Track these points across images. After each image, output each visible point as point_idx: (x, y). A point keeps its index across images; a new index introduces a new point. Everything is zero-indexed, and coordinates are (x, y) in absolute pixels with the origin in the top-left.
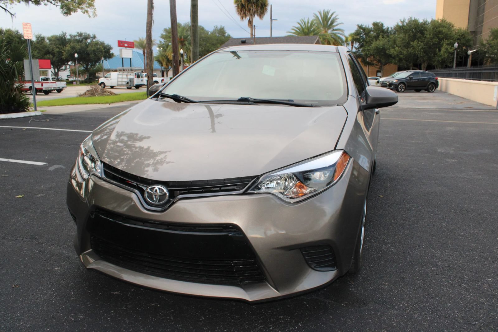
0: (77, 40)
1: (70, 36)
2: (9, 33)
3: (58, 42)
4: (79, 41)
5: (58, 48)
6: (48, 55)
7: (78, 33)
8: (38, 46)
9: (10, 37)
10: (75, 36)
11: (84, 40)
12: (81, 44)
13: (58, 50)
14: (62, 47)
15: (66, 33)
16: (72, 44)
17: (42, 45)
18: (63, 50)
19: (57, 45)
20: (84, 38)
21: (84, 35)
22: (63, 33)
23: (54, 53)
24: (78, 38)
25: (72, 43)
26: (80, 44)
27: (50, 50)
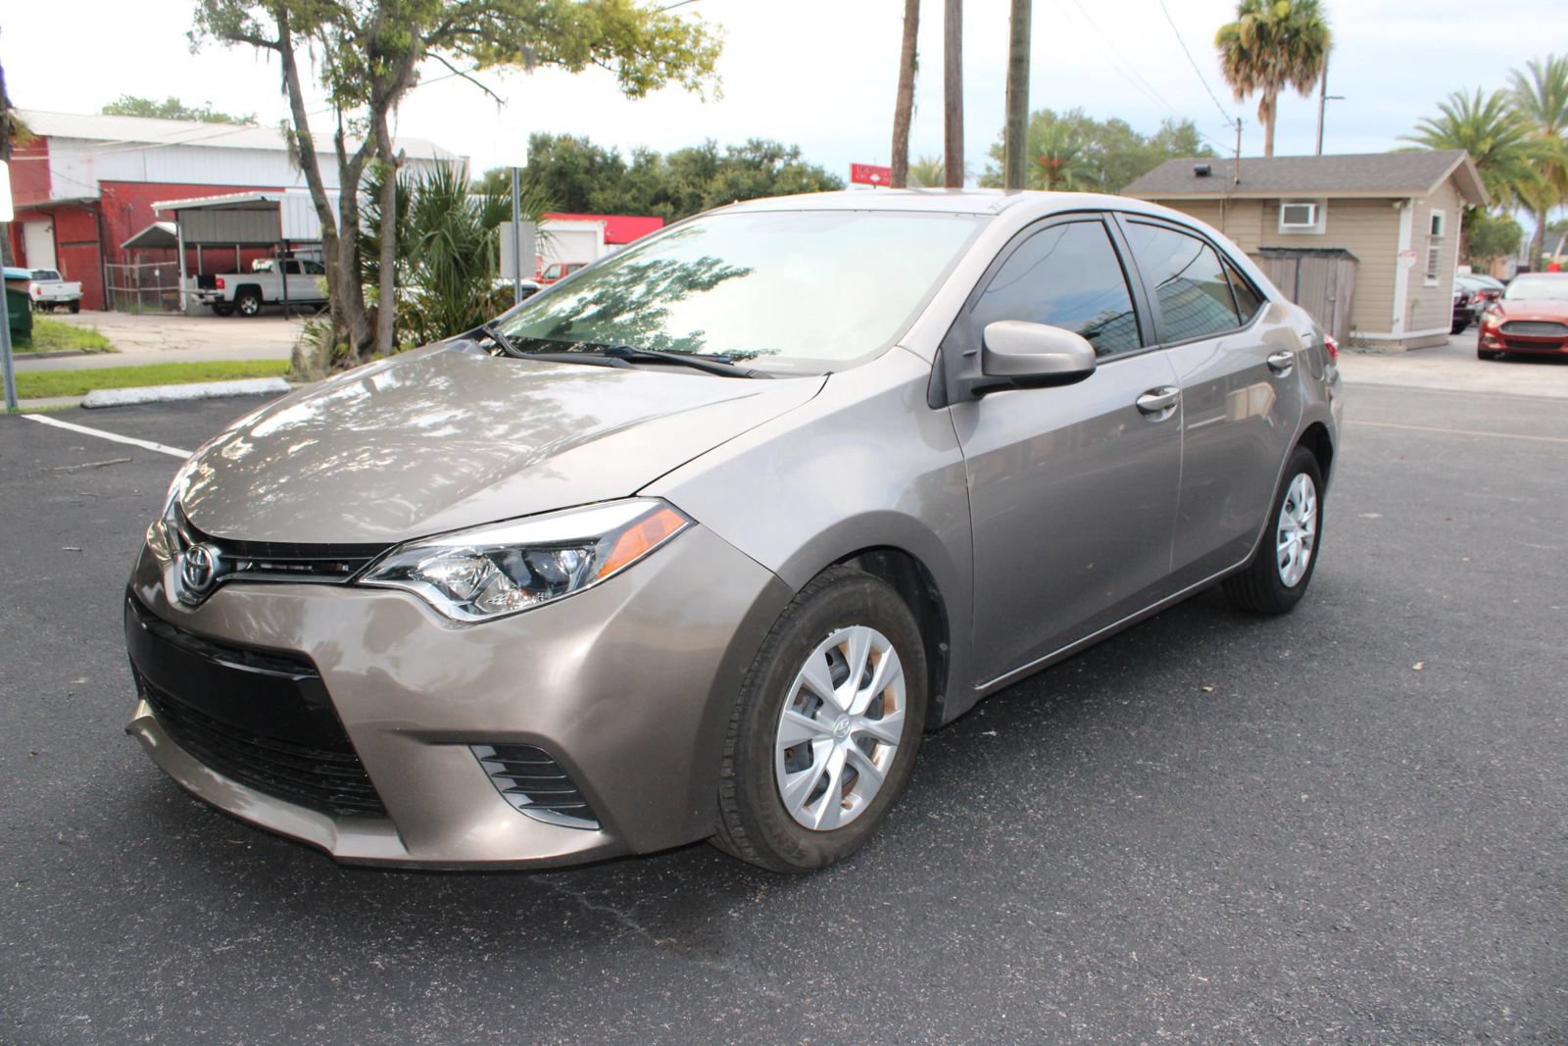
0: (744, 161)
1: (729, 149)
2: (565, 145)
3: (692, 166)
4: (754, 166)
5: (693, 184)
6: (661, 205)
7: (750, 142)
8: (636, 178)
9: (566, 156)
10: (740, 151)
11: (765, 161)
12: (757, 172)
13: (690, 190)
14: (702, 181)
15: (715, 143)
16: (730, 174)
17: (647, 177)
18: (705, 191)
19: (691, 177)
20: (766, 156)
21: (766, 146)
22: (709, 142)
23: (679, 199)
24: (749, 156)
25: (730, 170)
26: (752, 172)
27: (670, 191)
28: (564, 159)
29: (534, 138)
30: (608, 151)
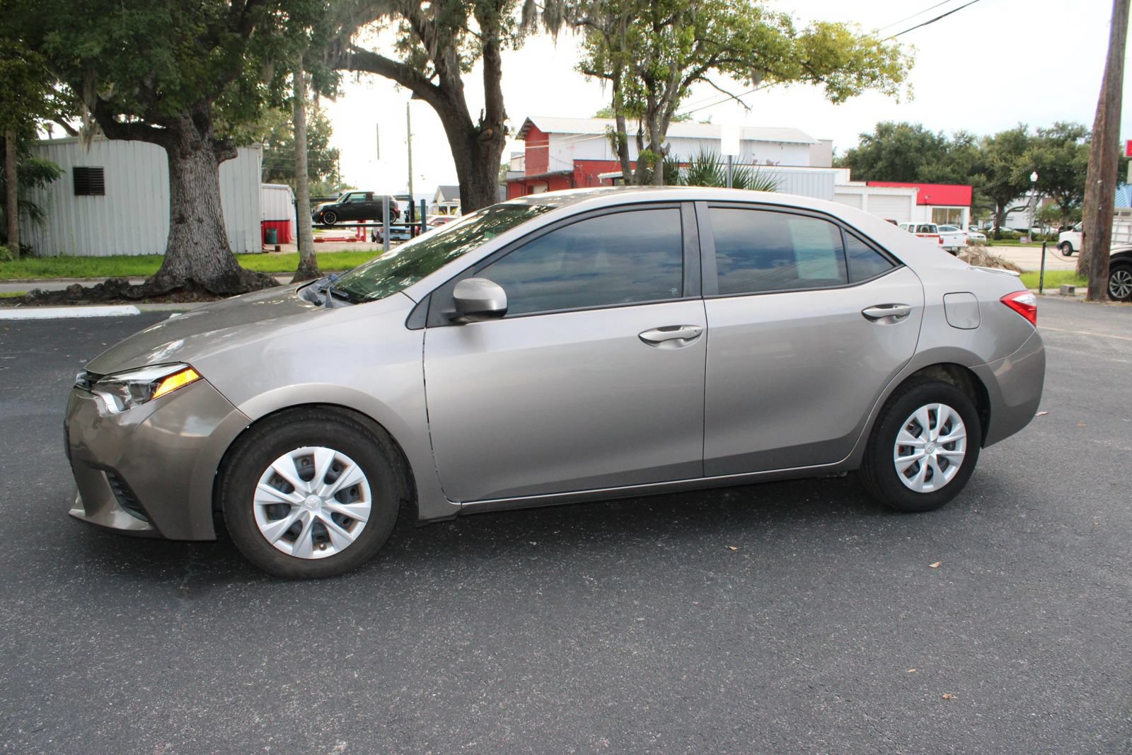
0: (1051, 140)
1: (1039, 131)
2: (902, 131)
3: (1006, 144)
4: (1059, 144)
5: (1006, 160)
6: (976, 176)
7: (1057, 125)
8: (955, 156)
9: (902, 139)
10: (1049, 133)
11: (1069, 139)
12: (1060, 149)
13: (1003, 163)
14: (1013, 157)
15: (1026, 126)
16: (1036, 151)
17: (965, 154)
18: (1014, 165)
19: (1004, 154)
20: (1069, 136)
21: (1070, 128)
22: (1021, 126)
23: (993, 171)
24: (1055, 136)
25: (1035, 148)
26: (1055, 149)
27: (987, 165)
28: (900, 141)
29: (879, 126)
30: (935, 134)
